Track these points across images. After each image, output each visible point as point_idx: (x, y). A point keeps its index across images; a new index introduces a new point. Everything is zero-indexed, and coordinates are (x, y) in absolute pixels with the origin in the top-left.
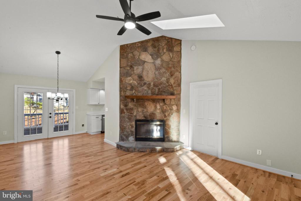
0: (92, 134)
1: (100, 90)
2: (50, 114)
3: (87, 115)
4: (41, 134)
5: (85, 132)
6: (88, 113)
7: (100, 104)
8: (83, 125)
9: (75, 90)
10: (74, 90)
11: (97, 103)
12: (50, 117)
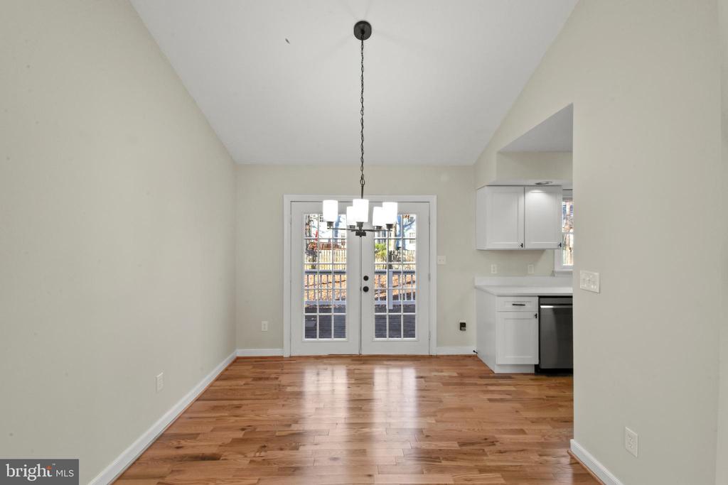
0: (497, 370)
1: (526, 188)
2: (366, 278)
3: (476, 288)
4: (344, 339)
5: (469, 351)
6: (481, 281)
7: (527, 246)
8: (463, 325)
9: (435, 198)
10: (433, 199)
11: (514, 245)
12: (366, 289)
